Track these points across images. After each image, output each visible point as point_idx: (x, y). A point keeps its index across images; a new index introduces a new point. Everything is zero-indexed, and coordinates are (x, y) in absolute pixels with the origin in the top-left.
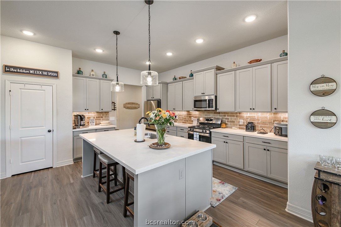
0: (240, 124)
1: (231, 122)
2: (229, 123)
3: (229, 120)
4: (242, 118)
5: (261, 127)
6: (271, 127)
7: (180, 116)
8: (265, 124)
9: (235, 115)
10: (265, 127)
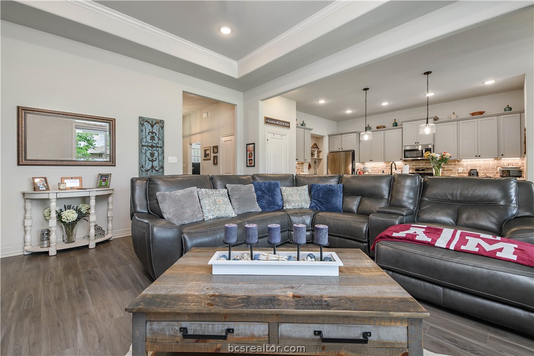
0: (459, 172)
1: (447, 170)
2: (445, 172)
3: (446, 169)
4: (462, 166)
5: (483, 173)
6: (494, 173)
7: (375, 169)
8: (488, 170)
9: (453, 163)
10: (488, 173)
